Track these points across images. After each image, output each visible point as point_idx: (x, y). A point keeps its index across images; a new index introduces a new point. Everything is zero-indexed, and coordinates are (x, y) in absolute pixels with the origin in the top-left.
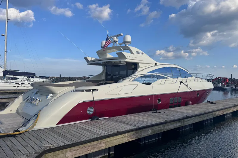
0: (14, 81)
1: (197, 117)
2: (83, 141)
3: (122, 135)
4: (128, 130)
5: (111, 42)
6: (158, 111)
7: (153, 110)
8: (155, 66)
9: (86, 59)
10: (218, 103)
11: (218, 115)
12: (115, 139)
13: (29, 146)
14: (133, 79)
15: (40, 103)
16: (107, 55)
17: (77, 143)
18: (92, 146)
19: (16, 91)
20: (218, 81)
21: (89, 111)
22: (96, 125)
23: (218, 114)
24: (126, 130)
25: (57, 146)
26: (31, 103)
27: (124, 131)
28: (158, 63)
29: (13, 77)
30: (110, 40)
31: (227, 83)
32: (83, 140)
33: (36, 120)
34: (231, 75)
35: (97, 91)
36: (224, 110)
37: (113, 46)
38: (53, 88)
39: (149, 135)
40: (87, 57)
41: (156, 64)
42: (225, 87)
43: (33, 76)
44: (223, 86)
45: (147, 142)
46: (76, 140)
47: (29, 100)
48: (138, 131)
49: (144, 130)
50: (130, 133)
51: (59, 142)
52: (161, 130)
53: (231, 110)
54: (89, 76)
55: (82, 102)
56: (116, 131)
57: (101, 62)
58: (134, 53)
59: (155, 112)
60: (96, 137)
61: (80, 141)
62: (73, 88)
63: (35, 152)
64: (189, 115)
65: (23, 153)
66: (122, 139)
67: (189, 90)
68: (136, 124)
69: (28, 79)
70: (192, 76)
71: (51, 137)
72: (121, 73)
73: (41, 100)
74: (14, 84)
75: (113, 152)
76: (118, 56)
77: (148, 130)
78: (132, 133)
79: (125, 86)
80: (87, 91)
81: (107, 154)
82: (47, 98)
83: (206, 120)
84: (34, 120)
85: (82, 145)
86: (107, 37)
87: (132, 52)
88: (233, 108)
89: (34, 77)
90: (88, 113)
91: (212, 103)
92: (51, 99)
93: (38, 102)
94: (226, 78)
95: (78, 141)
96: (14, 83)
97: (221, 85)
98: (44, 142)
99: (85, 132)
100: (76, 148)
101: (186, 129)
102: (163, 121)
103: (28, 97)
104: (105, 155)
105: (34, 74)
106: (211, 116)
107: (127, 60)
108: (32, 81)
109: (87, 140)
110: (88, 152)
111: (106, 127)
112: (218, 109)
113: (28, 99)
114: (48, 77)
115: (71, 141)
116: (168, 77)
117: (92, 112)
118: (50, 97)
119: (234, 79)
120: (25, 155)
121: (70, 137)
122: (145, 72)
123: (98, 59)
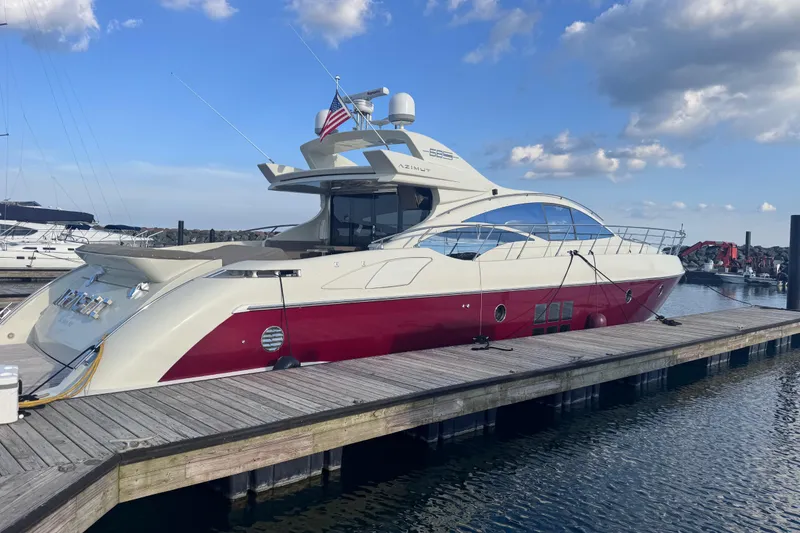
0: (17, 239)
1: (613, 365)
2: (243, 430)
3: (369, 414)
4: (389, 399)
5: (349, 115)
6: (492, 344)
7: (476, 341)
8: (490, 199)
9: (264, 169)
10: (688, 323)
11: (683, 359)
12: (344, 425)
13: (67, 441)
14: (415, 241)
15: (107, 311)
16: (336, 157)
17: (222, 434)
18: (270, 444)
19: (27, 275)
20: (707, 254)
21: (269, 340)
22: (289, 384)
23: (683, 356)
24: (382, 398)
25: (156, 441)
26: (78, 311)
27: (374, 402)
28: (501, 191)
29: (15, 227)
30: (344, 107)
31: (732, 260)
32: (241, 426)
33: (92, 364)
34: (748, 234)
35: (297, 276)
36: (702, 346)
37: (355, 129)
38: (152, 265)
39: (456, 415)
40: (270, 165)
41: (495, 192)
42: (726, 274)
43: (86, 223)
44: (719, 271)
45: (449, 436)
46: (219, 426)
47: (70, 302)
48: (418, 404)
49: (439, 399)
50: (394, 408)
51: (165, 430)
52: (493, 401)
53: (726, 344)
54: (276, 227)
55: (244, 309)
56: (349, 401)
57: (316, 182)
58: (422, 153)
59: (483, 346)
60: (284, 418)
61: (231, 429)
62: (217, 265)
63: (88, 458)
64: (586, 358)
65: (48, 461)
66: (366, 427)
67: (599, 281)
68: (415, 381)
69: (69, 235)
70: (612, 235)
71: (139, 417)
72: (381, 219)
73: (110, 302)
74: (19, 250)
75: (339, 467)
76: (368, 164)
77: (453, 401)
78: (402, 408)
79: (387, 261)
80: (262, 274)
81: (320, 472)
82: (129, 296)
83: (643, 374)
84: (86, 364)
85: (237, 442)
86: (336, 98)
87: (415, 153)
88: (733, 339)
89: (87, 228)
90: (265, 345)
91: (671, 323)
92: (143, 300)
93: (99, 309)
94: (731, 245)
95: (227, 430)
96: (20, 248)
97: (715, 267)
98: (117, 432)
99: (251, 403)
100: (218, 449)
101: (575, 401)
102: (504, 372)
103: (69, 291)
104: (313, 474)
105: (89, 218)
106: (661, 363)
107: (397, 178)
108: (80, 240)
109: (253, 425)
110: (259, 464)
111: (321, 390)
112: (685, 341)
113: (67, 297)
114: (138, 229)
115: (201, 427)
116: (532, 236)
117: (279, 344)
118: (141, 294)
119: (759, 248)
120: (56, 468)
121: (200, 417)
122: (456, 219)
123: (305, 172)
